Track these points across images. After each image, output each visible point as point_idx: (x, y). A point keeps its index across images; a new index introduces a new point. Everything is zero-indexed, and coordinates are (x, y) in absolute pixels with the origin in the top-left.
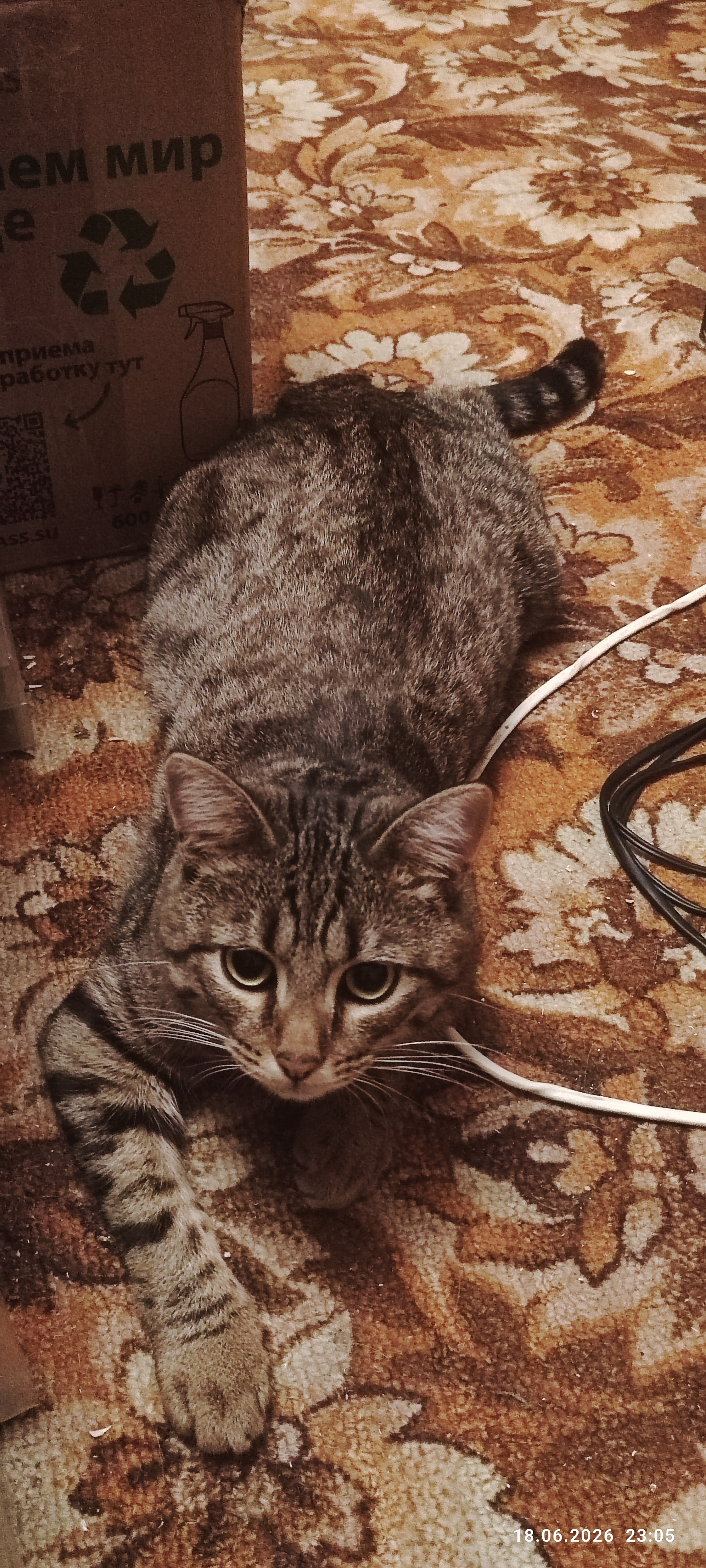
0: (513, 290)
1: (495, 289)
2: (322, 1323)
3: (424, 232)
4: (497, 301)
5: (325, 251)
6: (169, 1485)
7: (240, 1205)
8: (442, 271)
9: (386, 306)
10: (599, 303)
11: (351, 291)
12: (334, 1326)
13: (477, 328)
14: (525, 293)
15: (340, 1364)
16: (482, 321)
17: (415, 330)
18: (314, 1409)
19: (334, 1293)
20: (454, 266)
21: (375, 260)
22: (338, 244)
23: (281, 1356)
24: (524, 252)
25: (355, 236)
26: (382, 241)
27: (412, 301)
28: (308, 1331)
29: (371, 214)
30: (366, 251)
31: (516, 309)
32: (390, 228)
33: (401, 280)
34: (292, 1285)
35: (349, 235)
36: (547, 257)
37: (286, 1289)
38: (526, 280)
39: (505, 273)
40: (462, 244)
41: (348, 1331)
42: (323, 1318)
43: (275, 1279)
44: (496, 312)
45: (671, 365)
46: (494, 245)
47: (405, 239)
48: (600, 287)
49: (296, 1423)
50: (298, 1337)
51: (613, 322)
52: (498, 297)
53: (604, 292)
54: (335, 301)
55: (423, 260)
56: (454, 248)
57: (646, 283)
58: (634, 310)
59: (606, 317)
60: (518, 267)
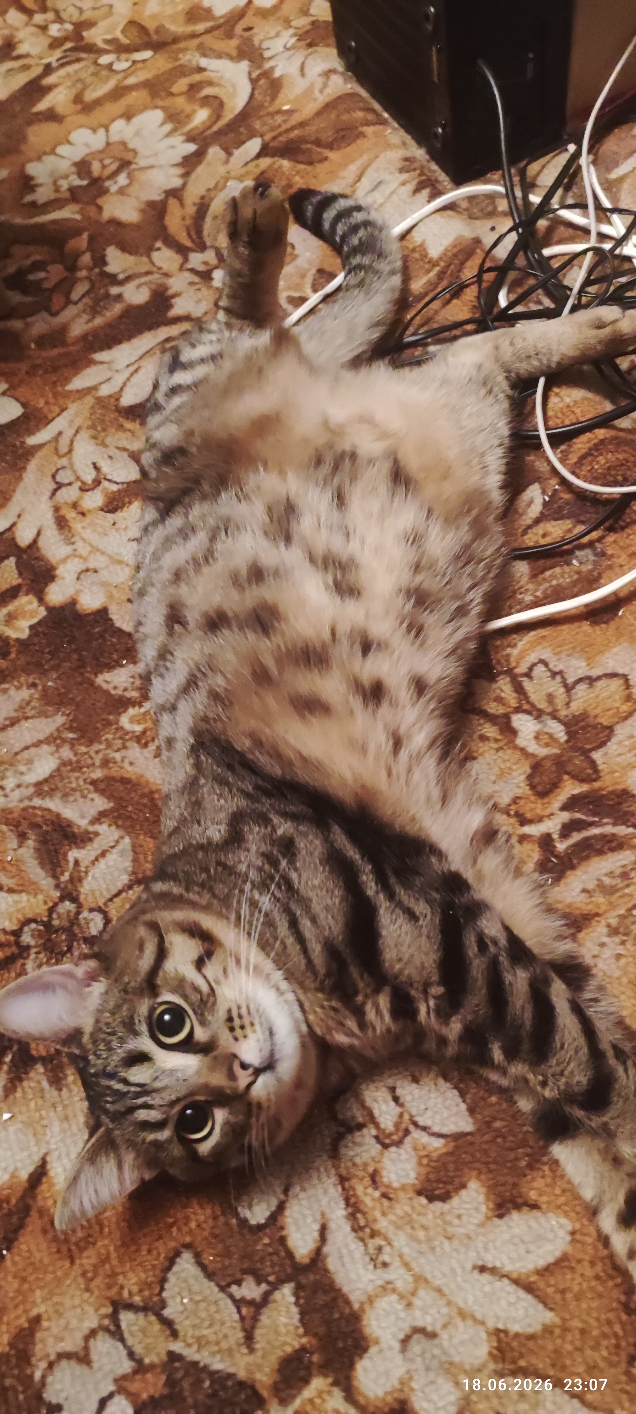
0: (194, 63)
1: (181, 66)
2: (112, 847)
3: (123, 31)
4: (184, 74)
5: (48, 69)
6: (23, 965)
7: (53, 787)
8: (138, 61)
9: (98, 103)
10: (261, 55)
11: (71, 97)
12: (120, 847)
13: (168, 102)
14: (204, 62)
15: (125, 869)
16: (172, 95)
17: (121, 116)
18: (111, 900)
19: (118, 826)
20: (147, 54)
21: (87, 67)
22: (58, 60)
23: (86, 872)
24: (200, 27)
25: (71, 50)
26: (91, 49)
27: (118, 93)
28: (103, 854)
29: (80, 26)
30: (78, 60)
31: (197, 77)
32: (95, 36)
33: (108, 78)
34: (91, 829)
35: (65, 51)
36: (218, 27)
37: (87, 832)
38: (204, 51)
39: (187, 49)
40: (152, 33)
41: (129, 848)
42: (113, 844)
43: (79, 827)
44: (181, 85)
45: (317, 92)
46: (177, 28)
47: (107, 42)
48: (262, 41)
49: (100, 910)
50: (97, 859)
51: (272, 69)
52: (182, 71)
53: (264, 45)
54: (60, 110)
55: (123, 56)
56: (146, 39)
57: (296, 28)
58: (288, 54)
59: (267, 65)
60: (196, 42)
